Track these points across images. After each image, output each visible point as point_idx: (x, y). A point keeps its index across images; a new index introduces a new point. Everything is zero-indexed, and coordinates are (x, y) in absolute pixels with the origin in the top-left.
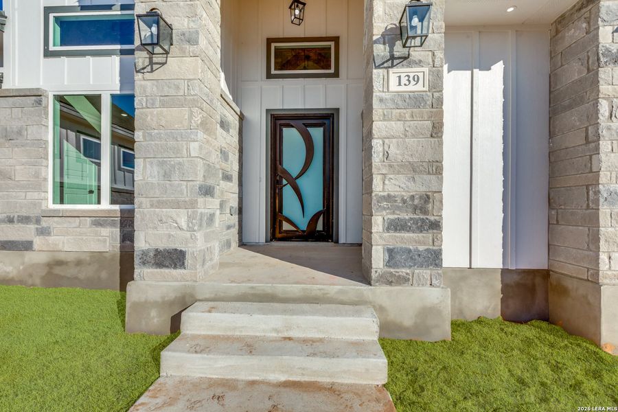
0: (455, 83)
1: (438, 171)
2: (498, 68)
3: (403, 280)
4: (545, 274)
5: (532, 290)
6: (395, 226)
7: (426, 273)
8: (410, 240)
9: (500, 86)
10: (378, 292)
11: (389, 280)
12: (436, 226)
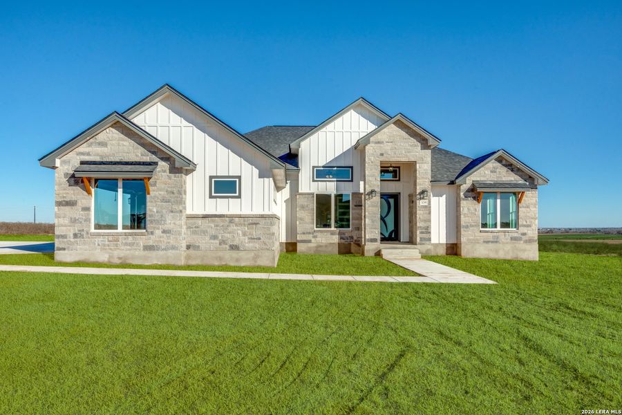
0: (434, 200)
1: (430, 221)
2: (444, 196)
3: (423, 244)
4: (456, 244)
5: (453, 248)
6: (422, 233)
7: (428, 242)
8: (424, 236)
9: (445, 200)
10: (418, 246)
11: (420, 244)
12: (430, 233)
